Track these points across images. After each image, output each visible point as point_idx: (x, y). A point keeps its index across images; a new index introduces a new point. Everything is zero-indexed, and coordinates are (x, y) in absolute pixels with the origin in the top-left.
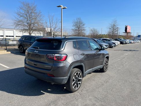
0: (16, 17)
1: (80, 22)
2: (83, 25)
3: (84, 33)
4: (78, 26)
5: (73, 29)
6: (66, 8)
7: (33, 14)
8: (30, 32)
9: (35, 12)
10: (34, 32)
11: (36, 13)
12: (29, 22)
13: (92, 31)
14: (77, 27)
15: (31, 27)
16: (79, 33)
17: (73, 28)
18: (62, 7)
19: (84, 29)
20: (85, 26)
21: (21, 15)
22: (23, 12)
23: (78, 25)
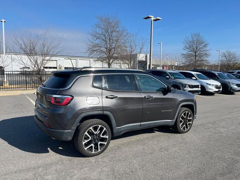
0: (90, 39)
1: (198, 40)
2: (205, 46)
3: (206, 61)
4: (194, 49)
5: (183, 54)
6: (159, 19)
7: (114, 34)
8: (109, 61)
9: (117, 29)
10: (115, 61)
11: (118, 31)
12: (109, 46)
13: (225, 57)
14: (191, 51)
15: (111, 54)
16: (196, 62)
17: (185, 52)
18: (153, 19)
19: (206, 54)
20: (207, 48)
21: (98, 36)
22: (100, 32)
23: (194, 47)
